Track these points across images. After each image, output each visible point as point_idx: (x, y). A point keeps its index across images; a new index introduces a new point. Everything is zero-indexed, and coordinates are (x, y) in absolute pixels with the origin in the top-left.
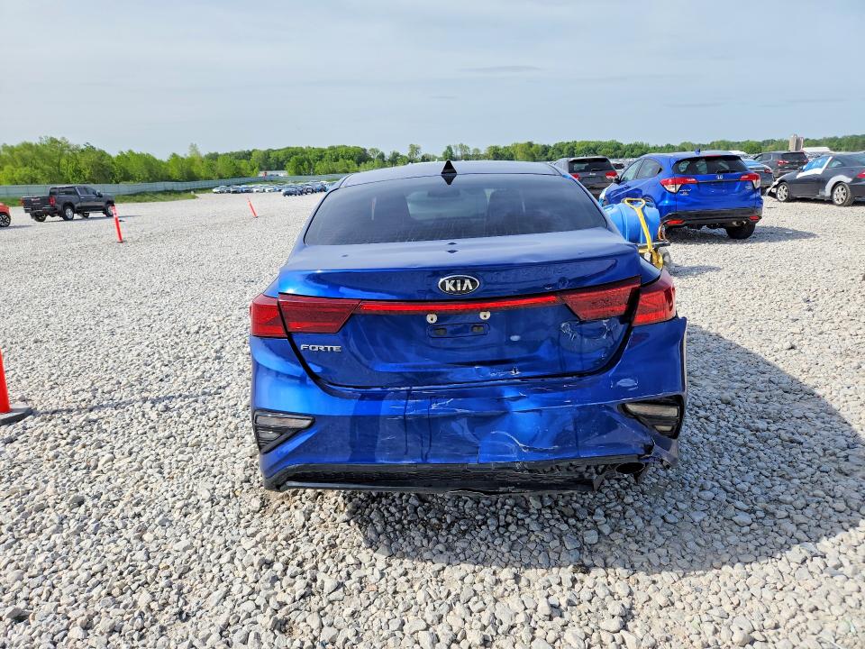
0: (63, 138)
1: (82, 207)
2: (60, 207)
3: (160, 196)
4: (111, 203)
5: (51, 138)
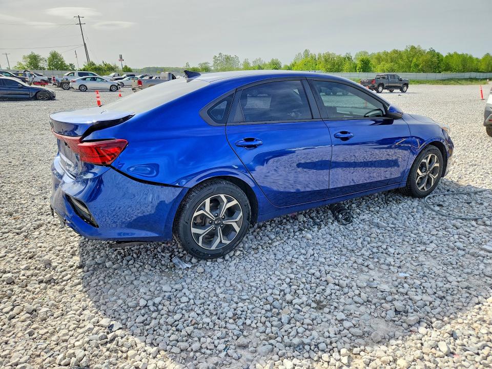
0: (419, 46)
1: (388, 86)
2: (376, 86)
3: (463, 82)
4: (407, 85)
5: (412, 46)
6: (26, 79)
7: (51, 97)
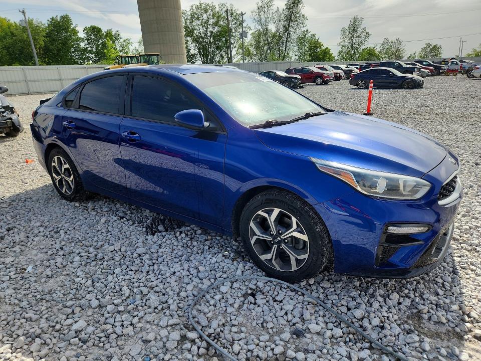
6: (442, 67)
7: (417, 85)
